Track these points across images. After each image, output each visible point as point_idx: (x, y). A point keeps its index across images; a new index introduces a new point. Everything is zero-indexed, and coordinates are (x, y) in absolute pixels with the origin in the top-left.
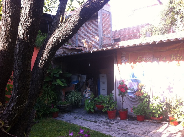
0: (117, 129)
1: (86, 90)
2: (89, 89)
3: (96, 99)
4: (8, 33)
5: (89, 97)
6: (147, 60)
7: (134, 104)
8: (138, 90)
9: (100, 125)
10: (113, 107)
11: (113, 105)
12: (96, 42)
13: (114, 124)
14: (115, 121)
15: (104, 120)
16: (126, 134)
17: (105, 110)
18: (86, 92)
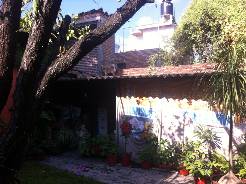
0: (117, 177)
1: (80, 128)
2: (84, 126)
3: (93, 139)
4: (5, 61)
5: (84, 137)
6: (155, 95)
7: (139, 147)
8: (144, 131)
9: (96, 171)
10: (114, 150)
11: (114, 148)
12: (94, 65)
13: (114, 172)
14: (116, 168)
15: (102, 166)
16: (128, 182)
17: (104, 154)
18: (81, 131)
